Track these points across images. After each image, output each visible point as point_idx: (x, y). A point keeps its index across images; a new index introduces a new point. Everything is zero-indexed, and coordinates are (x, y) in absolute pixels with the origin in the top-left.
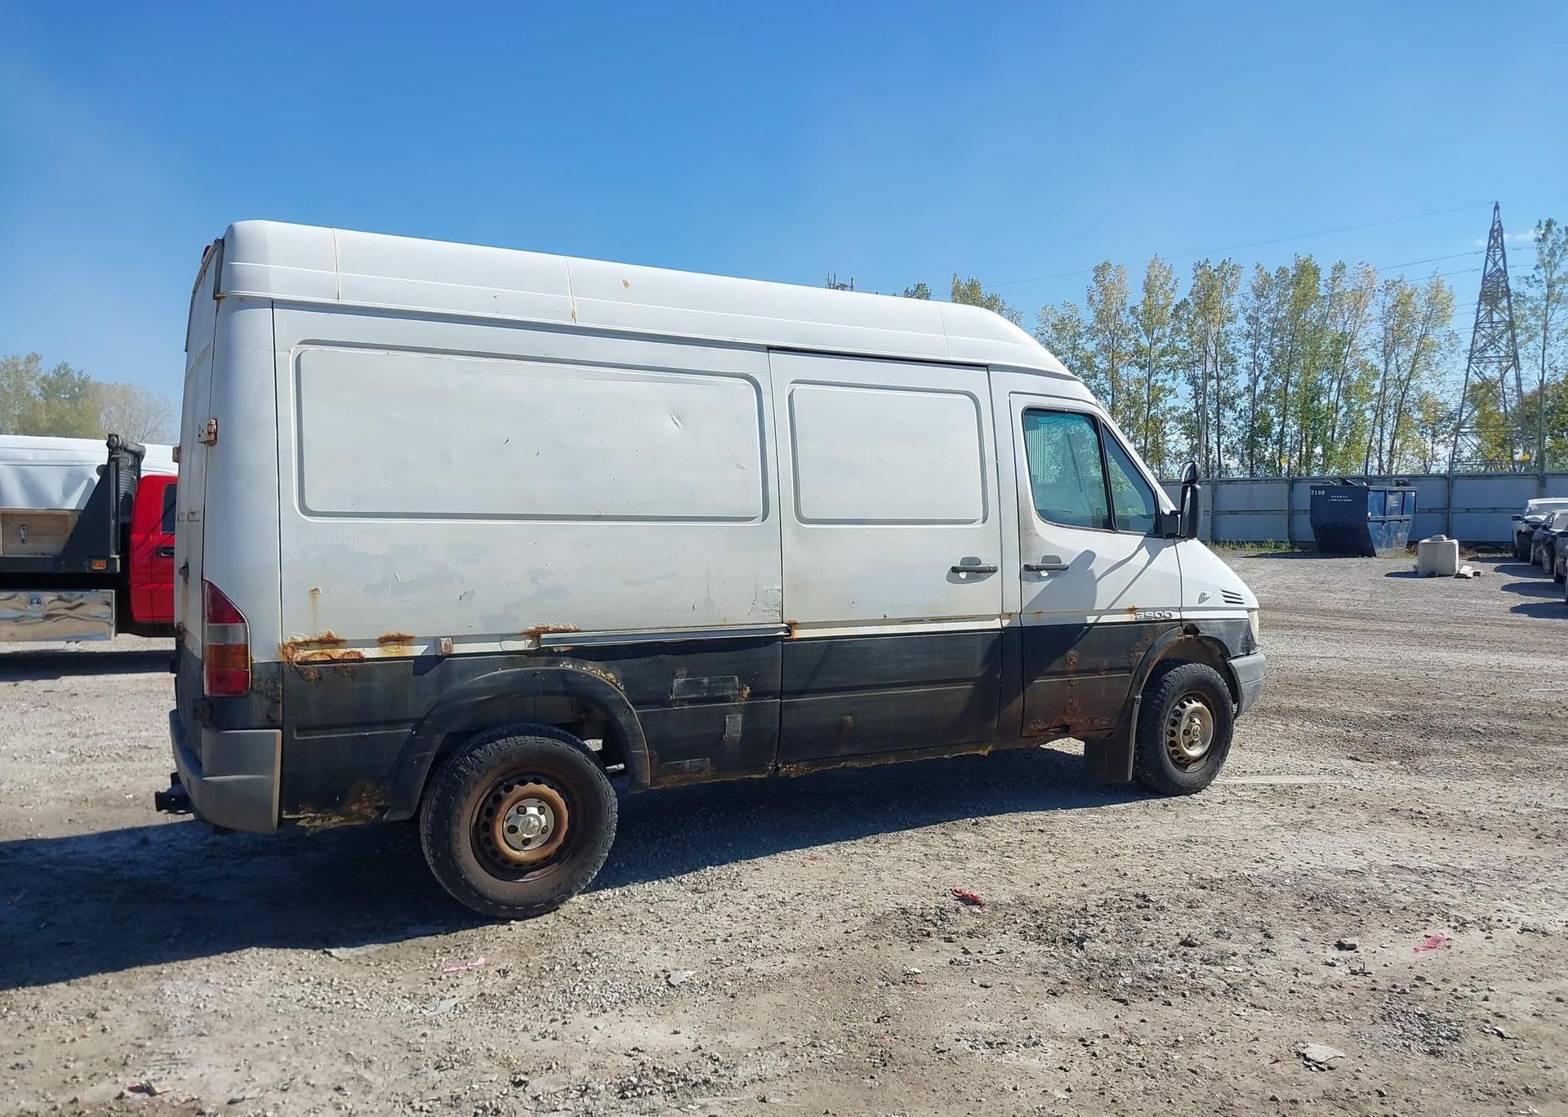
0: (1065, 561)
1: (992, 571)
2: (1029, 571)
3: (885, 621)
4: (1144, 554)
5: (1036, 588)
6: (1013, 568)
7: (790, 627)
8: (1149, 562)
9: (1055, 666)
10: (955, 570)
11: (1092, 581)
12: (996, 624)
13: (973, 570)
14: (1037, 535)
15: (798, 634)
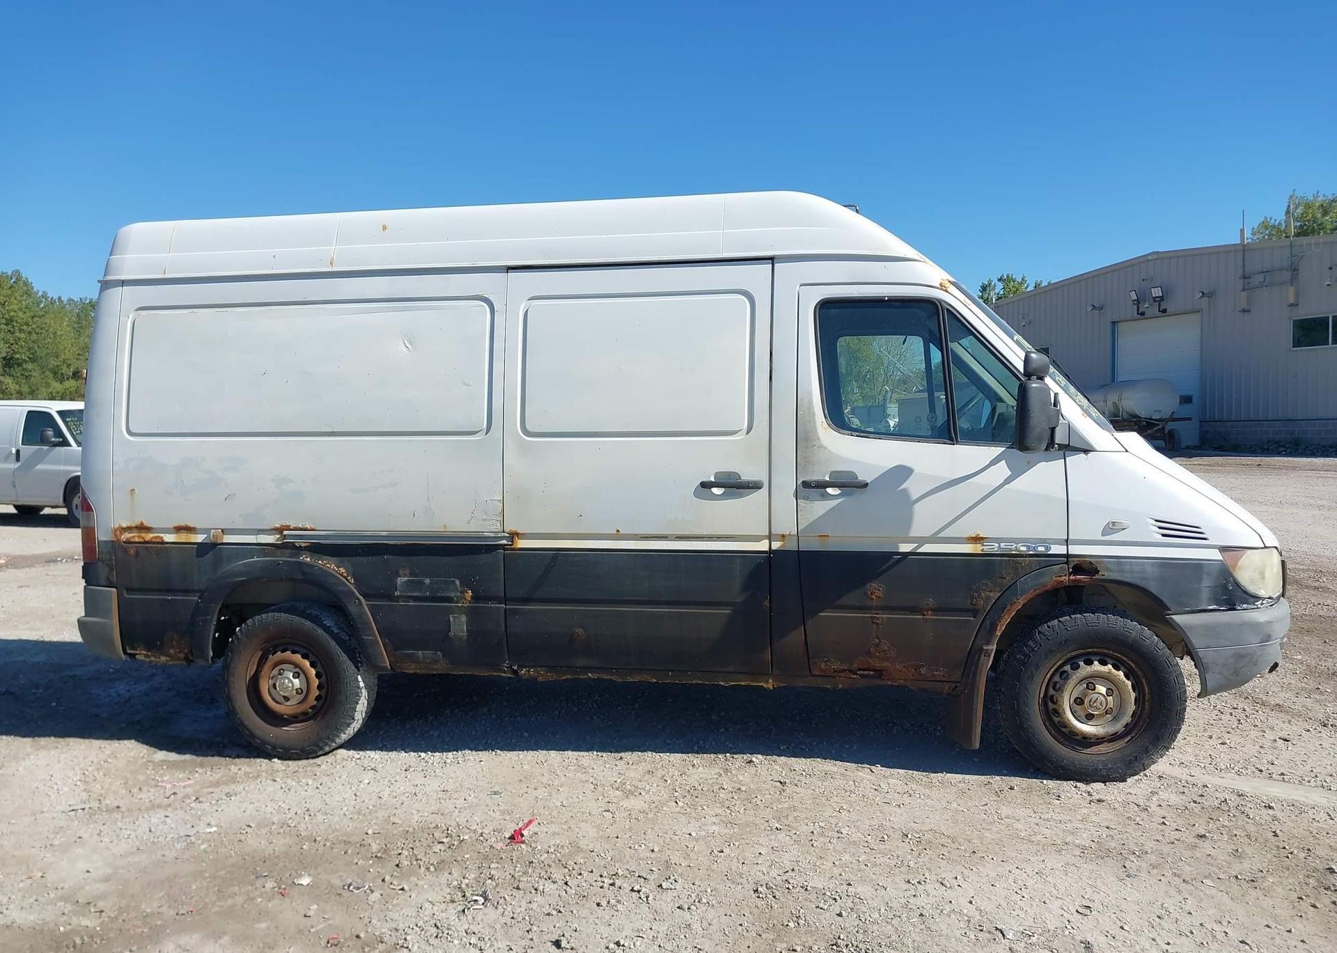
0: (863, 477)
1: (752, 488)
2: (810, 488)
3: (618, 536)
4: (1002, 470)
5: (819, 508)
6: (786, 483)
7: (513, 536)
8: (1008, 481)
9: (850, 599)
10: (705, 485)
11: (906, 504)
12: (763, 546)
13: (734, 486)
14: (821, 447)
15: (522, 544)
